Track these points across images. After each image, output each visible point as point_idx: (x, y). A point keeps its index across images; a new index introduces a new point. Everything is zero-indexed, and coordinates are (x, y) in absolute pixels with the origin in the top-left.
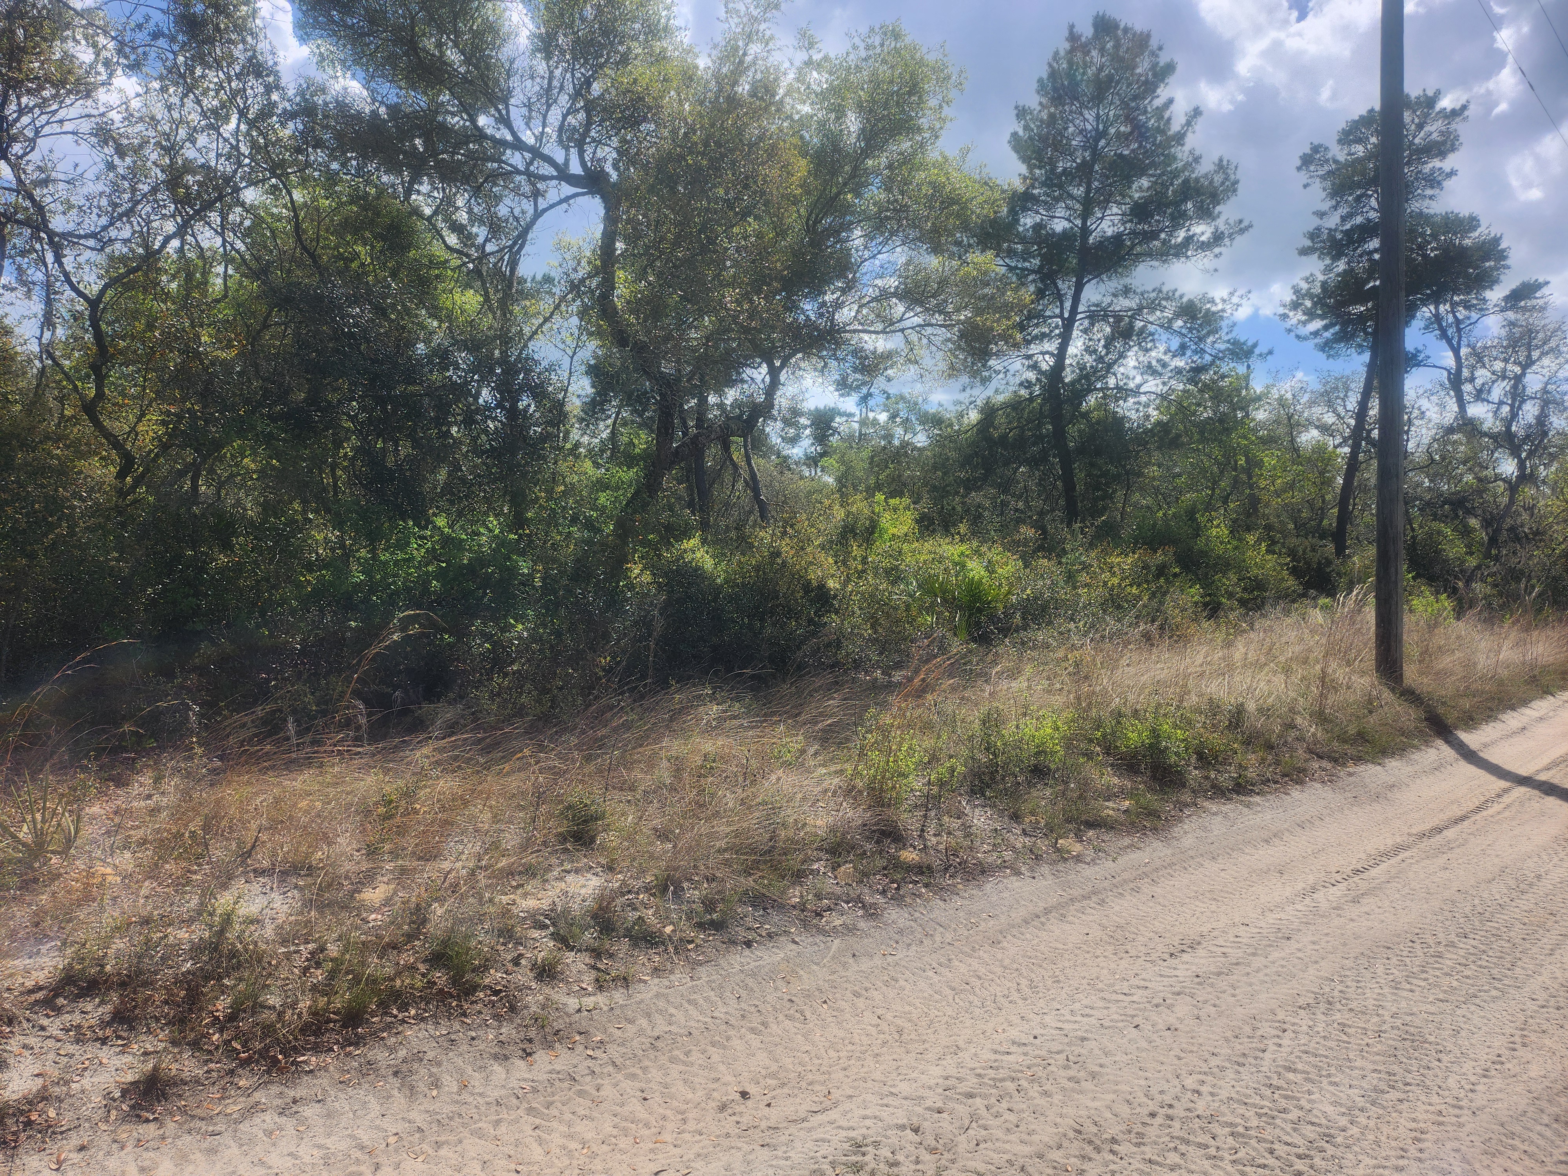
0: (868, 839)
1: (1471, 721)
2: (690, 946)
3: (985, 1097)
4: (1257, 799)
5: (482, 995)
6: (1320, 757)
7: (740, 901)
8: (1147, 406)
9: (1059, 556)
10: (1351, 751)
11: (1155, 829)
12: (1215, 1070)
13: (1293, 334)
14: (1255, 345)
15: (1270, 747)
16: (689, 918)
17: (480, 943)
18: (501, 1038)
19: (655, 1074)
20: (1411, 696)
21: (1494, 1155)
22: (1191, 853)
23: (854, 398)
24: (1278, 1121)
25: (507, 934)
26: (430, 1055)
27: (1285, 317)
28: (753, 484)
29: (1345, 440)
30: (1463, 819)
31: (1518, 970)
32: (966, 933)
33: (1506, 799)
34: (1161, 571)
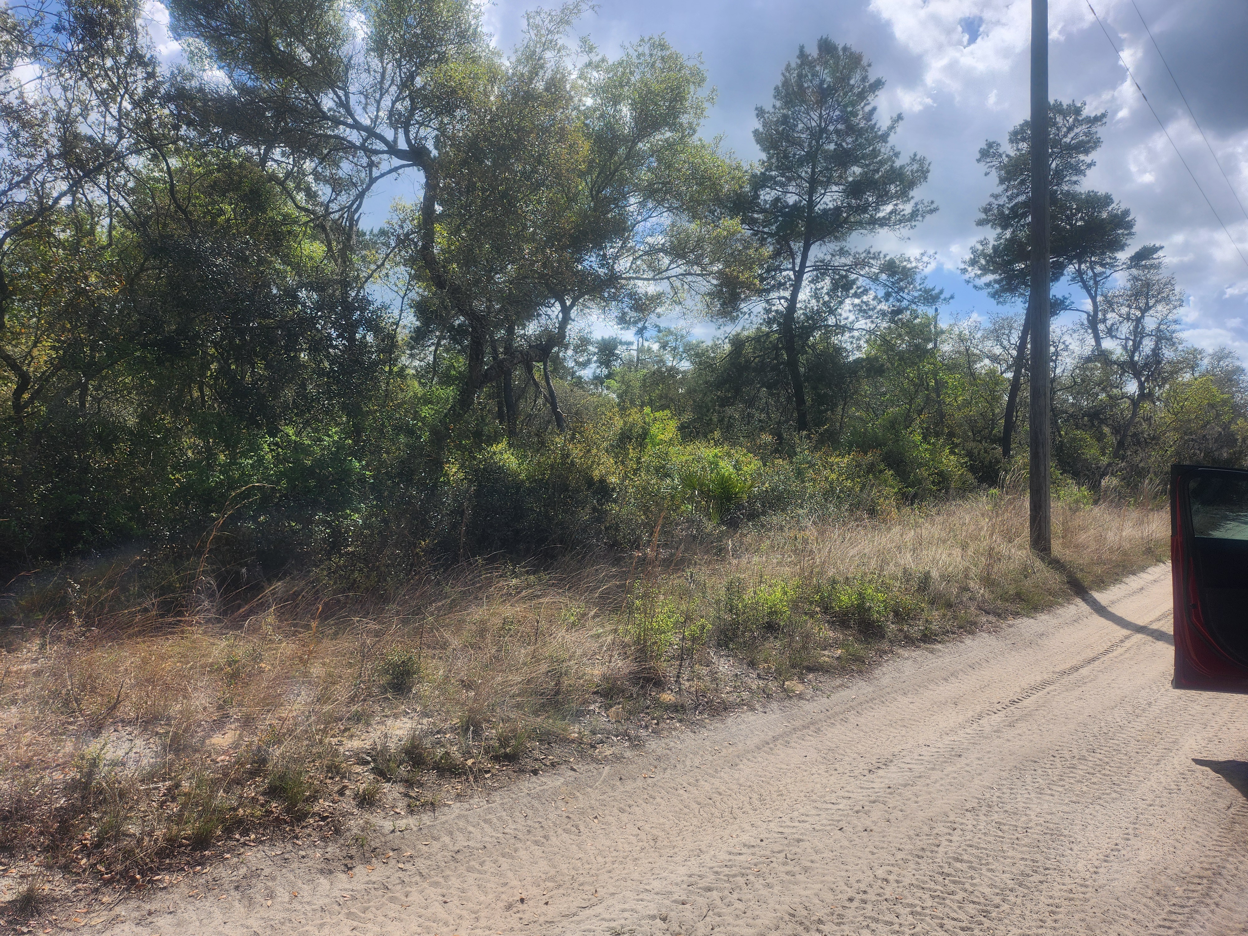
0: (635, 684)
1: (1102, 583)
2: (487, 776)
3: (721, 890)
4: (939, 646)
5: (311, 821)
6: (988, 613)
7: (529, 737)
8: (859, 339)
9: (791, 457)
10: (1012, 607)
11: (860, 672)
12: (900, 862)
13: (971, 285)
14: (941, 292)
15: (949, 605)
16: (487, 752)
17: (311, 777)
18: (327, 856)
19: (454, 881)
20: (1056, 564)
21: (1111, 923)
22: (888, 690)
23: (633, 330)
24: (947, 902)
25: (334, 770)
26: (267, 871)
27: (964, 271)
28: (551, 398)
29: (1009, 368)
30: (1094, 659)
31: (1132, 777)
32: (711, 758)
33: (1127, 644)
34: (871, 469)
